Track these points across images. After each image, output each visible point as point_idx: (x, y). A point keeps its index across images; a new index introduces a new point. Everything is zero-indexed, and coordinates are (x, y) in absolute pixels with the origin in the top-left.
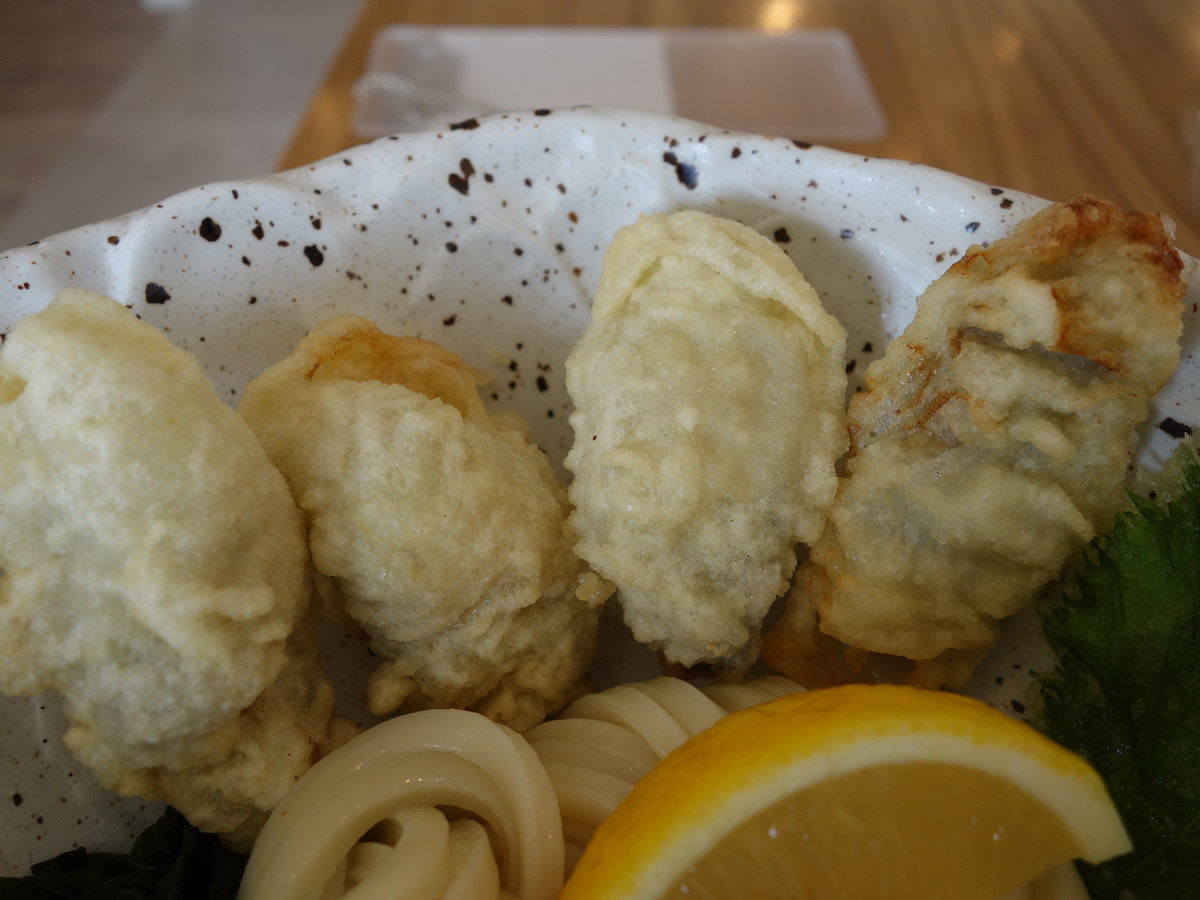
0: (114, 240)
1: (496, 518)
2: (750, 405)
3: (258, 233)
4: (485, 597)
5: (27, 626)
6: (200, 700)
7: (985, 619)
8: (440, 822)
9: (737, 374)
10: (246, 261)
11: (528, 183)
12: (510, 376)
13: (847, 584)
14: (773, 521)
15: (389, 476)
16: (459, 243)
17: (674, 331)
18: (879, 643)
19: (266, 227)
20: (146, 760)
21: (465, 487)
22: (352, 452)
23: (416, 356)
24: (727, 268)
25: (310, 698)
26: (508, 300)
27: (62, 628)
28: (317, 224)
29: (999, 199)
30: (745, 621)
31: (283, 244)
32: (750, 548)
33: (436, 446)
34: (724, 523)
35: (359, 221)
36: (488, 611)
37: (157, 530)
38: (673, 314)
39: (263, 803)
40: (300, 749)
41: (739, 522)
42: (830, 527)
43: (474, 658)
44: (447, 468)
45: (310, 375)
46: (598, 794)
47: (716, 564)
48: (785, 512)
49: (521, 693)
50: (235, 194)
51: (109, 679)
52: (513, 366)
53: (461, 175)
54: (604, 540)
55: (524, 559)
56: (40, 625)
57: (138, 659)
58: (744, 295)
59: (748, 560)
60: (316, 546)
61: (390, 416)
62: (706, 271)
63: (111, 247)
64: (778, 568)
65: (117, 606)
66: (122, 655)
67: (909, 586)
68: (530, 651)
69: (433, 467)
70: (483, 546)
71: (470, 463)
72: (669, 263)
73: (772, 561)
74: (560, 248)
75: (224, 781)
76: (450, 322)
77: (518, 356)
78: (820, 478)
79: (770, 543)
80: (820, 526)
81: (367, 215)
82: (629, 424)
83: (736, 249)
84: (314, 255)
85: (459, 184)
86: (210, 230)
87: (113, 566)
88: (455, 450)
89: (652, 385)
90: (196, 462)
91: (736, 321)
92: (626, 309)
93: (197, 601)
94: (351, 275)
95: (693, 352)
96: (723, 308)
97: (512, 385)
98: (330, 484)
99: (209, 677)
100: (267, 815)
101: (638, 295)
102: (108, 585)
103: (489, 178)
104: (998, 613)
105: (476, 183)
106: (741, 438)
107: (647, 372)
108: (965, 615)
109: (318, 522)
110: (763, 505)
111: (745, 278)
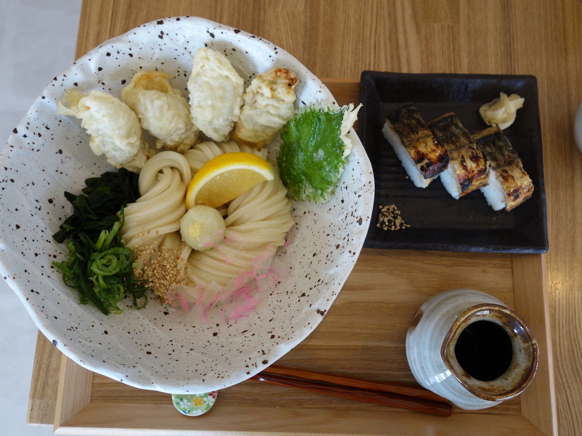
0: (90, 60)
1: (175, 119)
2: (222, 98)
3: (118, 53)
4: (175, 132)
5: (99, 146)
6: (128, 155)
7: (268, 136)
8: (170, 170)
9: (219, 93)
10: (117, 59)
11: (177, 34)
12: (178, 74)
13: (242, 130)
14: (228, 119)
15: (154, 114)
16: (162, 48)
17: (207, 83)
18: (248, 140)
19: (120, 51)
20: (121, 163)
21: (168, 115)
22: (146, 109)
23: (156, 77)
24: (217, 70)
25: (145, 147)
26: (175, 59)
27: (104, 146)
28: (131, 49)
29: (275, 51)
30: (224, 136)
31: (124, 54)
32: (224, 124)
33: (162, 106)
34: (218, 120)
35: (139, 47)
36: (175, 134)
37: (117, 132)
38: (206, 79)
39: (140, 167)
40: (145, 158)
41: (221, 120)
42: (240, 118)
43: (174, 141)
44: (164, 111)
45: (135, 87)
46: (197, 165)
47: (217, 127)
48: (230, 118)
49: (184, 144)
50: (112, 47)
51: (113, 153)
52: (178, 72)
53: (161, 35)
54: (197, 121)
55: (181, 125)
56: (100, 146)
57: (117, 150)
58: (221, 75)
59: (223, 126)
60: (142, 124)
61: (152, 101)
62: (213, 70)
63: (90, 61)
64: (229, 127)
65: (112, 143)
66: (115, 150)
67: (254, 130)
68: (185, 138)
69: (162, 111)
70: (173, 125)
71: (169, 108)
72: (206, 66)
73: (228, 125)
74: (186, 48)
75: (133, 164)
76: (163, 63)
77: (179, 69)
78: (237, 111)
79: (228, 123)
80: (238, 118)
81: (141, 46)
82: (199, 102)
83: (219, 65)
84: (131, 55)
85: (161, 37)
86: (108, 54)
87: (111, 137)
88: (166, 107)
89: (203, 95)
90: (121, 120)
91: (219, 81)
92: (198, 74)
93: (126, 142)
94: (139, 58)
95: (211, 88)
96: (216, 78)
97: (179, 75)
98: (142, 114)
99: (129, 152)
100: (141, 169)
101: (201, 71)
102: (111, 140)
103: (167, 34)
104: (270, 135)
105: (164, 36)
106: (220, 105)
107: (202, 92)
108: (264, 135)
109: (142, 120)
110: (226, 117)
111: (221, 72)
